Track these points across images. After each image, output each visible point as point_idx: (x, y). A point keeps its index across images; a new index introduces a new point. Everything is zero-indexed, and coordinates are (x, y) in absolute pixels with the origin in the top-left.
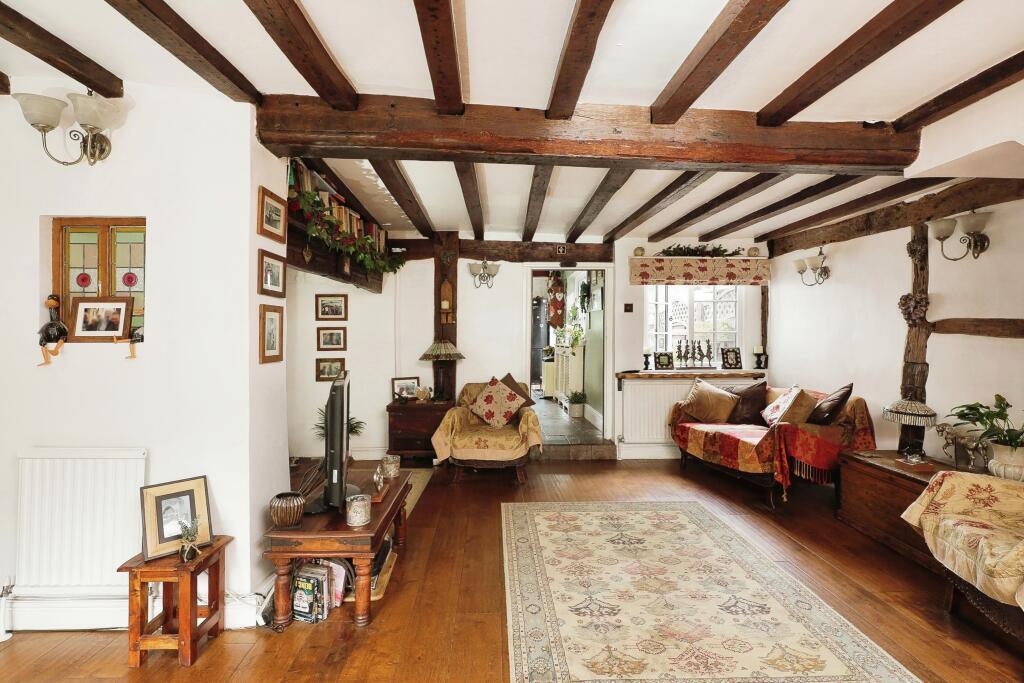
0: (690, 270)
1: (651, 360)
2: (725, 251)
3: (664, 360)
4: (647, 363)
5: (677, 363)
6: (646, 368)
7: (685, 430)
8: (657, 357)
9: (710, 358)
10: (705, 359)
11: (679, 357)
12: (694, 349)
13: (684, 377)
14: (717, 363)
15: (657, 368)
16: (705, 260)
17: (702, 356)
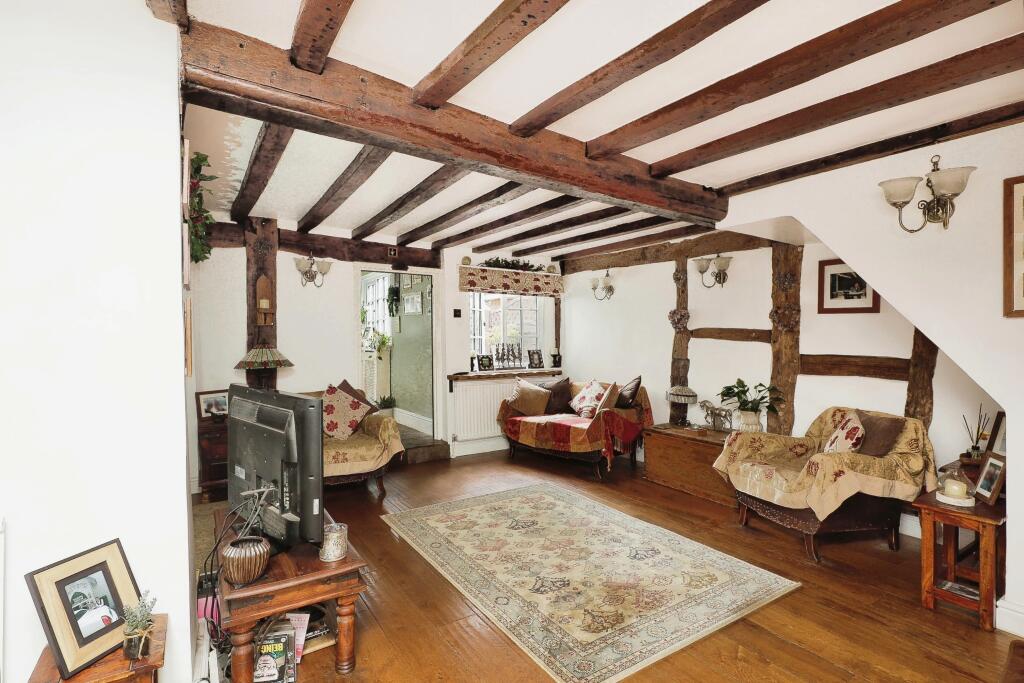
0: (508, 281)
1: (476, 362)
2: (532, 266)
3: (486, 361)
4: (472, 365)
5: (496, 364)
6: (472, 370)
7: (515, 423)
8: (480, 360)
9: (520, 360)
10: (517, 361)
11: (498, 359)
12: (508, 351)
13: (505, 376)
14: (526, 363)
15: (480, 370)
16: (518, 274)
17: (515, 357)
